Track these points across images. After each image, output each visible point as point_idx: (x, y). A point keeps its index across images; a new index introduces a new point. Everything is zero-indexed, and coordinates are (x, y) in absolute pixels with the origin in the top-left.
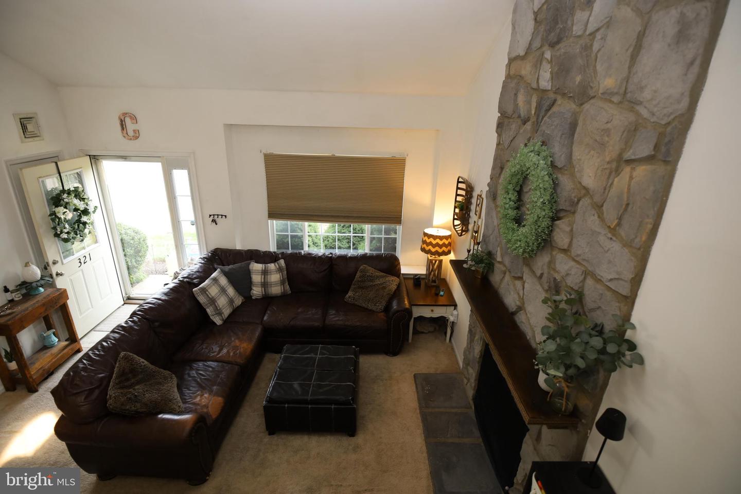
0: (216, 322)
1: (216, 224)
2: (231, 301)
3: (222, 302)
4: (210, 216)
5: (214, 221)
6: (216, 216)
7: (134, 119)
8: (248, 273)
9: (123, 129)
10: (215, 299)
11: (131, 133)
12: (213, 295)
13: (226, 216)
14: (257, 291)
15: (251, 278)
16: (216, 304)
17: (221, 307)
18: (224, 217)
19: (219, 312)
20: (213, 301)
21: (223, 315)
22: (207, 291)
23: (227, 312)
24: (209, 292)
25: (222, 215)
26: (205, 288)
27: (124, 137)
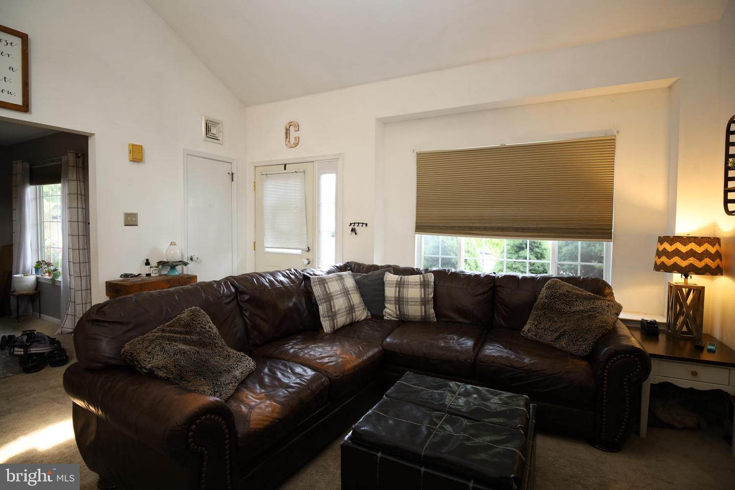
0: (324, 327)
1: (356, 234)
2: (351, 309)
3: (340, 303)
4: (351, 224)
5: (353, 230)
6: (356, 225)
7: (298, 127)
8: (382, 284)
9: (287, 138)
10: (332, 296)
11: (292, 141)
12: (331, 291)
13: (366, 225)
14: (390, 310)
15: (384, 290)
16: (332, 302)
17: (336, 309)
18: (364, 225)
19: (333, 316)
20: (329, 298)
21: (335, 321)
22: (327, 283)
23: (341, 320)
24: (328, 285)
25: (363, 223)
26: (325, 280)
27: (287, 145)
